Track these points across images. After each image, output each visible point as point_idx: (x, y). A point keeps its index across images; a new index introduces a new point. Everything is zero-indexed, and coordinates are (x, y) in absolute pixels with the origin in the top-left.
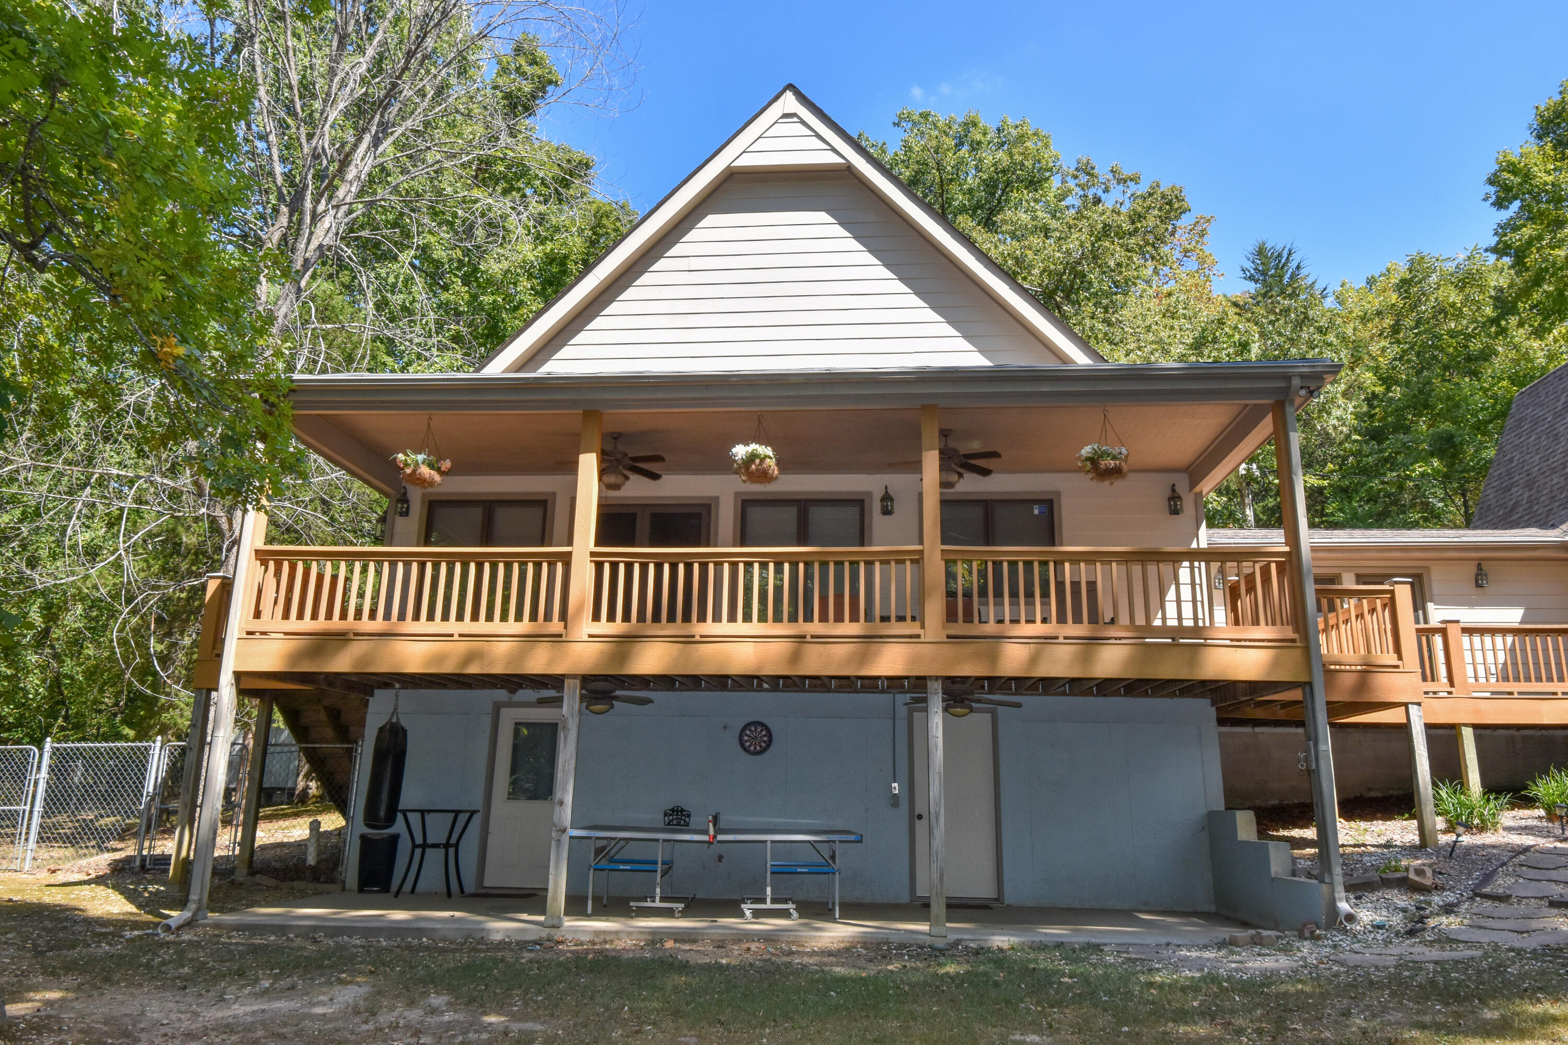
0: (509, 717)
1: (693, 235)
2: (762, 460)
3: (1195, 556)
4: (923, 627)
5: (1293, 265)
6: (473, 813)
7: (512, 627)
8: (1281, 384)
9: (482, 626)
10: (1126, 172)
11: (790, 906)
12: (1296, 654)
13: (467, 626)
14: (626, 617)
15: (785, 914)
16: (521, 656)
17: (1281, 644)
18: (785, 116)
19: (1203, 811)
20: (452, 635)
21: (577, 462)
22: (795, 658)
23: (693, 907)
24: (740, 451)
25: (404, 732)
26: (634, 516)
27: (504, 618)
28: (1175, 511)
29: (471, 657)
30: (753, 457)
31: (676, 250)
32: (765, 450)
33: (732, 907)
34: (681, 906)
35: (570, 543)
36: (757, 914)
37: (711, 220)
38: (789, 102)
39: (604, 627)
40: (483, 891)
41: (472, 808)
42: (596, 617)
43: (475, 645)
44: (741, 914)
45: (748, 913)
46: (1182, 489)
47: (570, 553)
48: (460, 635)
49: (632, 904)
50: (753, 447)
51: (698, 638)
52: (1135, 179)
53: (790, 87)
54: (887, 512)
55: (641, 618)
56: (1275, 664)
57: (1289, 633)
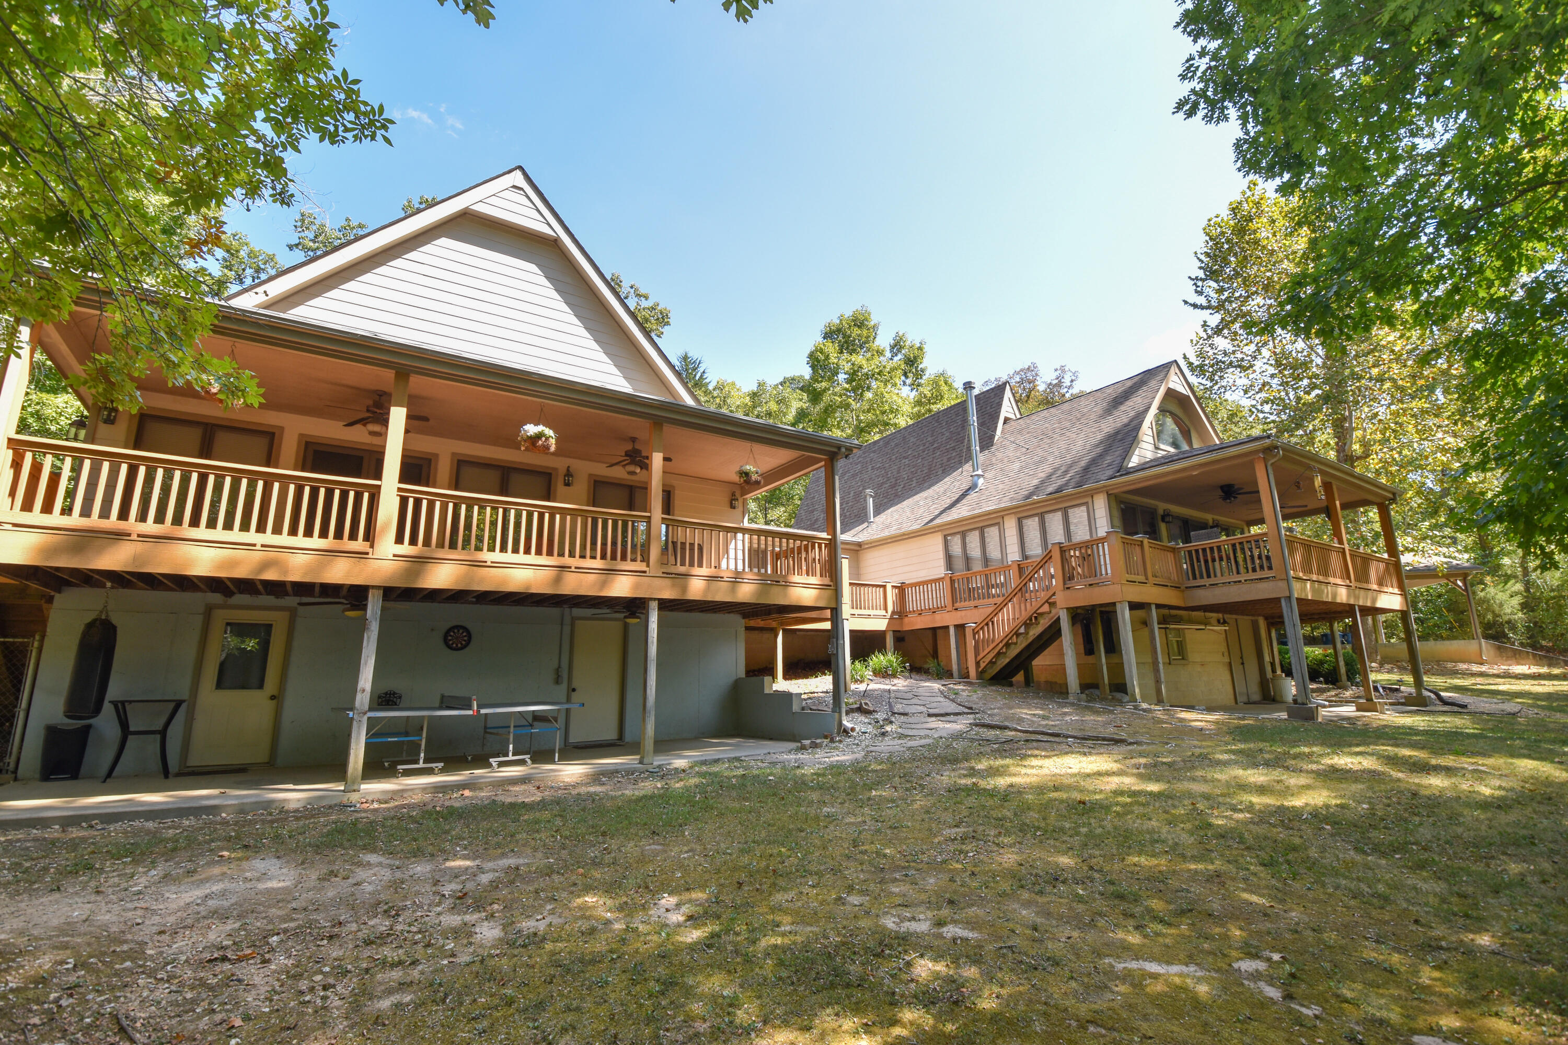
0: (221, 617)
1: (427, 248)
2: (547, 439)
3: (744, 531)
4: (648, 566)
5: (701, 370)
6: (179, 704)
7: (316, 542)
8: (835, 450)
9: (284, 539)
10: (642, 291)
11: (527, 757)
12: (828, 593)
13: (268, 538)
14: (413, 541)
15: (522, 762)
16: (321, 566)
17: (823, 587)
18: (514, 187)
19: (734, 678)
20: (254, 545)
21: (388, 413)
22: (558, 580)
23: (454, 762)
24: (531, 429)
25: (114, 628)
26: (361, 458)
27: (309, 533)
28: (733, 507)
29: (266, 565)
30: (539, 436)
31: (412, 255)
32: (549, 432)
33: (482, 761)
34: (441, 765)
35: (379, 478)
36: (501, 764)
37: (443, 241)
38: (517, 178)
39: (405, 549)
40: (186, 770)
41: (178, 698)
42: (399, 540)
43: (272, 555)
44: (490, 766)
45: (494, 764)
46: (738, 495)
47: (379, 487)
48: (262, 546)
49: (399, 767)
50: (540, 428)
51: (489, 564)
52: (646, 298)
53: (520, 168)
54: (567, 484)
55: (427, 543)
56: (818, 598)
57: (827, 581)
